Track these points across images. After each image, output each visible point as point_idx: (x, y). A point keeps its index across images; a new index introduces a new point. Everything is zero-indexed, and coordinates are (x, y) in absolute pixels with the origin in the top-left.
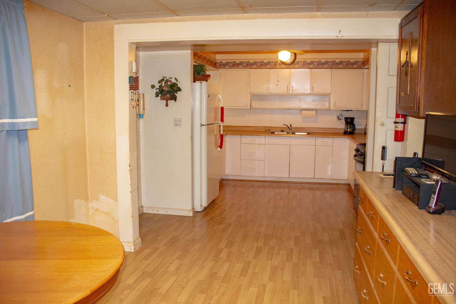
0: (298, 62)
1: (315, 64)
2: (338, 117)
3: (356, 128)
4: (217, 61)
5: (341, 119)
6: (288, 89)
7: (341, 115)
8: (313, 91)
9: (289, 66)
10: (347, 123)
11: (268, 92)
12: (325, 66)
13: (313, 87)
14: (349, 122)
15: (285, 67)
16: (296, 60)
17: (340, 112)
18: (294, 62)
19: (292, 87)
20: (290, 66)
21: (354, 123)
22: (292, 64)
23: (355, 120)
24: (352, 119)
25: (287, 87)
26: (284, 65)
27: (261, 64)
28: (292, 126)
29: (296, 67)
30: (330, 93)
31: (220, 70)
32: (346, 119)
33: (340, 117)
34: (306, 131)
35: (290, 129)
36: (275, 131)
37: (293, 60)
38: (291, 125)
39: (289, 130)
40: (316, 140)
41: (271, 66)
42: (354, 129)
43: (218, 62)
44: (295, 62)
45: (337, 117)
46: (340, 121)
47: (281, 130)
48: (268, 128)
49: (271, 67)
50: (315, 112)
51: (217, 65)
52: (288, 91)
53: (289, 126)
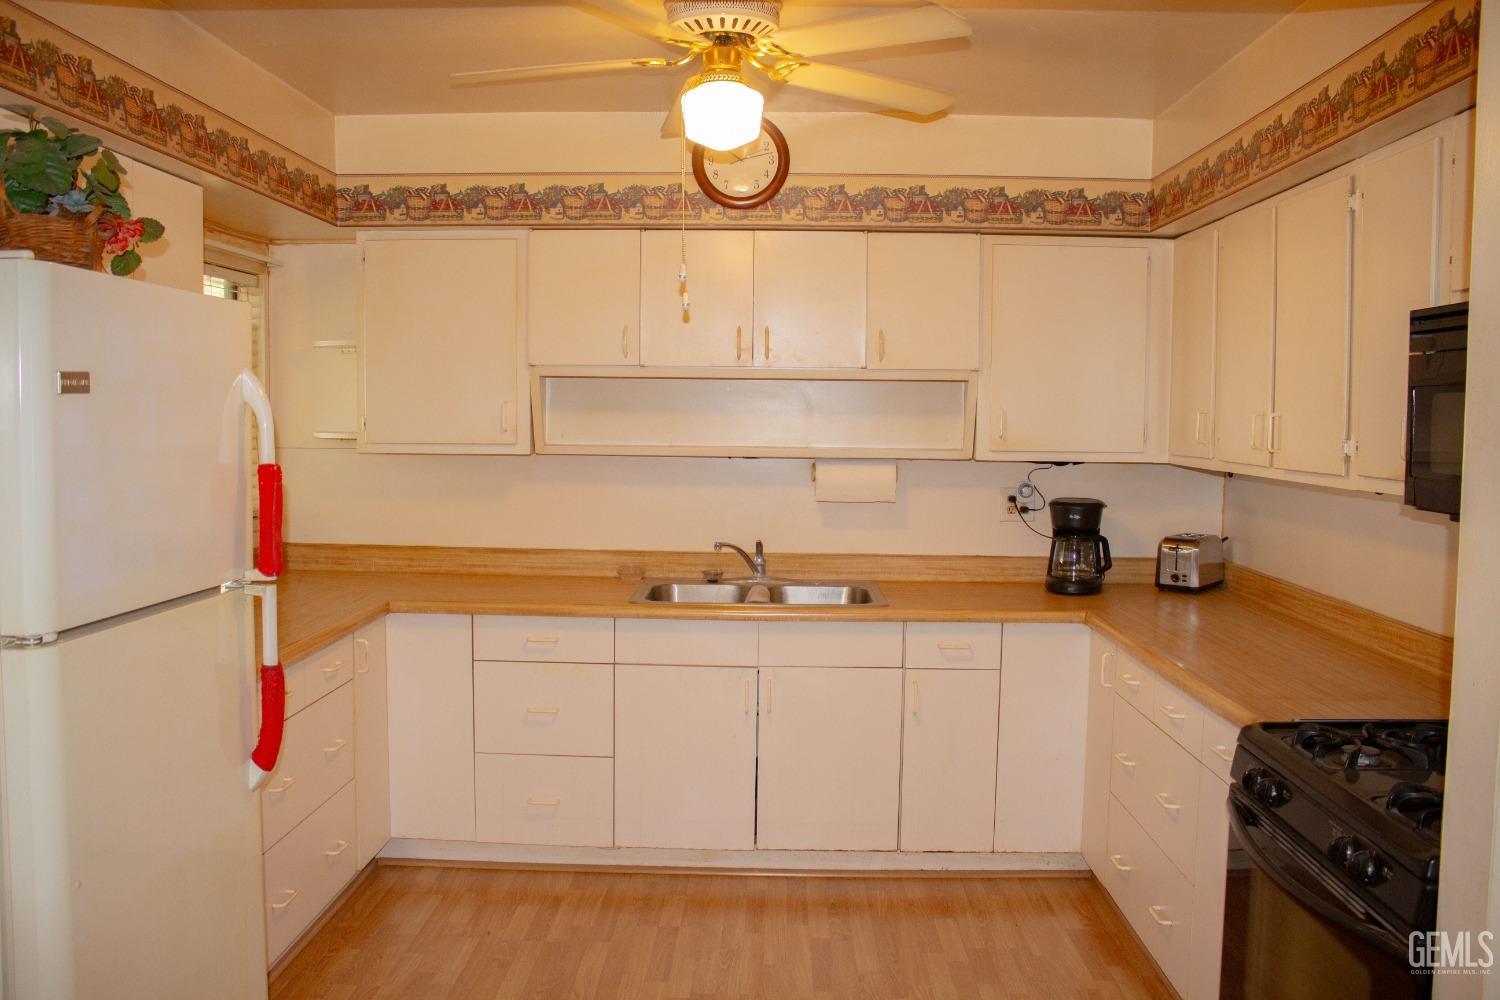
0: (801, 194)
1: (891, 203)
2: (1012, 499)
3: (1113, 554)
4: (340, 185)
5: (1024, 510)
6: (743, 346)
7: (1027, 485)
8: (881, 360)
9: (746, 217)
10: (1062, 532)
11: (632, 360)
12: (949, 220)
13: (881, 332)
14: (1076, 525)
15: (726, 221)
16: (789, 183)
17: (1021, 474)
18: (777, 191)
19: (767, 332)
20: (757, 212)
21: (1102, 533)
22: (763, 202)
23: (1105, 512)
24: (1093, 510)
25: (739, 330)
26: (719, 208)
27: (592, 205)
28: (766, 550)
29: (787, 219)
30: (975, 366)
31: (362, 235)
32: (1060, 508)
33: (1020, 501)
34: (843, 577)
35: (753, 566)
36: (672, 575)
37: (770, 179)
38: (759, 545)
39: (748, 571)
40: (909, 638)
41: (644, 213)
42: (1104, 563)
43: (346, 190)
44: (781, 191)
45: (1006, 499)
46: (1024, 516)
47: (706, 573)
48: (630, 561)
49: (646, 221)
50: (889, 471)
51: (340, 204)
52: (744, 355)
53: (751, 549)
